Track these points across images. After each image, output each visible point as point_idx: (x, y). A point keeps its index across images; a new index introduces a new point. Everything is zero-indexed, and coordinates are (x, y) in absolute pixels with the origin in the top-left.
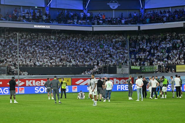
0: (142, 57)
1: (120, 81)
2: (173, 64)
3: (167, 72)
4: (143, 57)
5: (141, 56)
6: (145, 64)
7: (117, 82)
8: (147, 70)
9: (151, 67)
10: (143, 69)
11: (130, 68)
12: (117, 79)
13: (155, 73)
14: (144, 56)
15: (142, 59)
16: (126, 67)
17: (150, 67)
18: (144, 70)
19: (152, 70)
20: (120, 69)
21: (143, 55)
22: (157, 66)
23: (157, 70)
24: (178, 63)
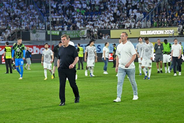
0: (56, 19)
1: (40, 49)
2: (105, 28)
3: (101, 39)
4: (58, 20)
6: (64, 28)
7: (37, 51)
9: (74, 32)
11: (46, 33)
12: (37, 46)
13: (81, 39)
14: (60, 18)
15: (57, 22)
16: (41, 32)
17: (72, 32)
19: (74, 35)
20: (35, 35)
21: (57, 17)
22: (86, 31)
23: (85, 35)
24: (112, 28)
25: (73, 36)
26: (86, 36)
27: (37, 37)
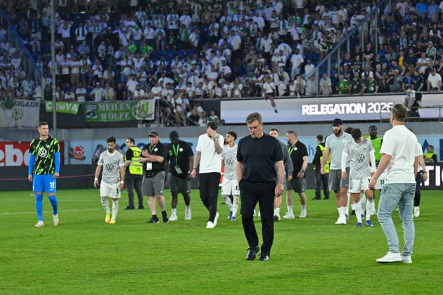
0: (70, 69)
2: (205, 96)
3: (194, 125)
4: (75, 71)
5: (66, 66)
6: (94, 95)
7: (15, 158)
8: (104, 117)
9: (118, 106)
10: (89, 114)
11: (43, 107)
12: (16, 145)
13: (139, 126)
14: (80, 68)
15: (72, 77)
16: (27, 105)
17: (115, 106)
18: (94, 115)
19: (121, 115)
20: (10, 113)
21: (73, 63)
22: (152, 103)
23: (151, 115)
24: (225, 95)
25: (118, 115)
26: (153, 118)
27: (16, 119)
